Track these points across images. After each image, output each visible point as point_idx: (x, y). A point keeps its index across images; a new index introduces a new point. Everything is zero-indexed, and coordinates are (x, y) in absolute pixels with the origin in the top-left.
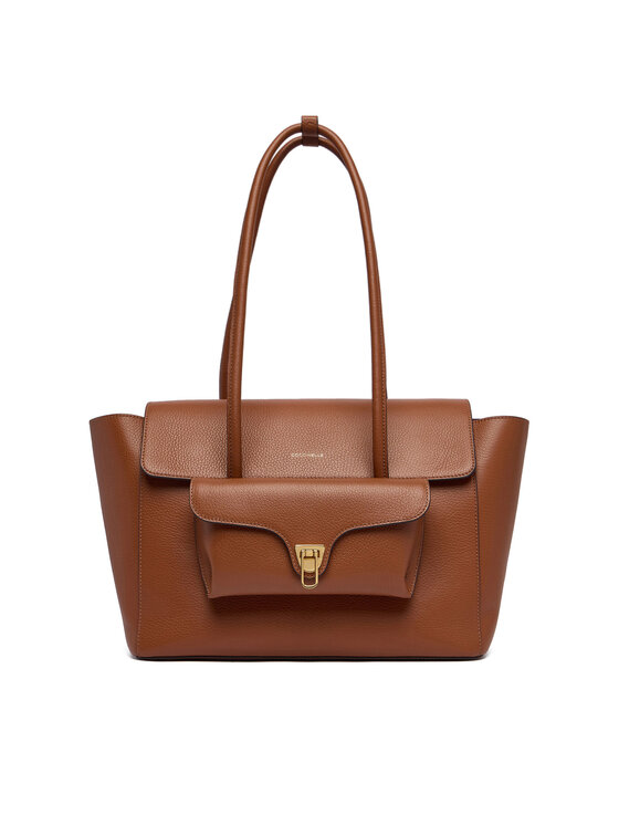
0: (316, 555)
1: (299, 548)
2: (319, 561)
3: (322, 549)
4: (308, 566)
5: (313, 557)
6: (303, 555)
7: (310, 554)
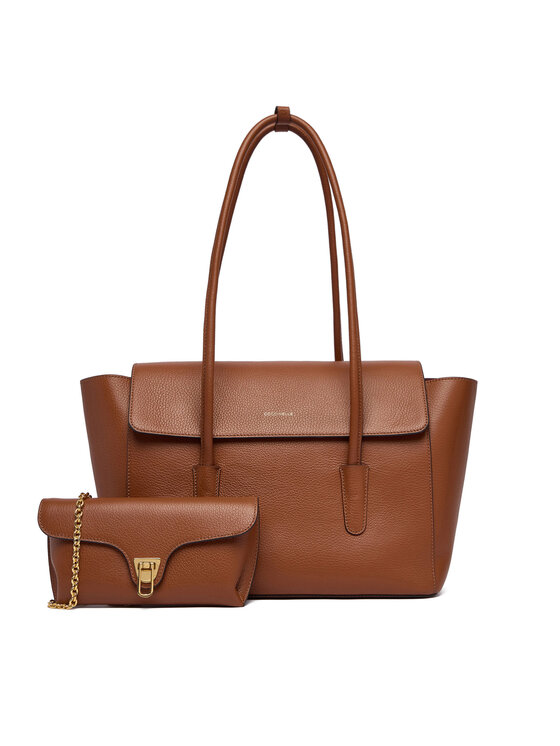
0: (152, 567)
1: (137, 561)
2: (155, 573)
3: (158, 561)
4: (146, 577)
5: (150, 569)
6: (141, 567)
7: (147, 566)
